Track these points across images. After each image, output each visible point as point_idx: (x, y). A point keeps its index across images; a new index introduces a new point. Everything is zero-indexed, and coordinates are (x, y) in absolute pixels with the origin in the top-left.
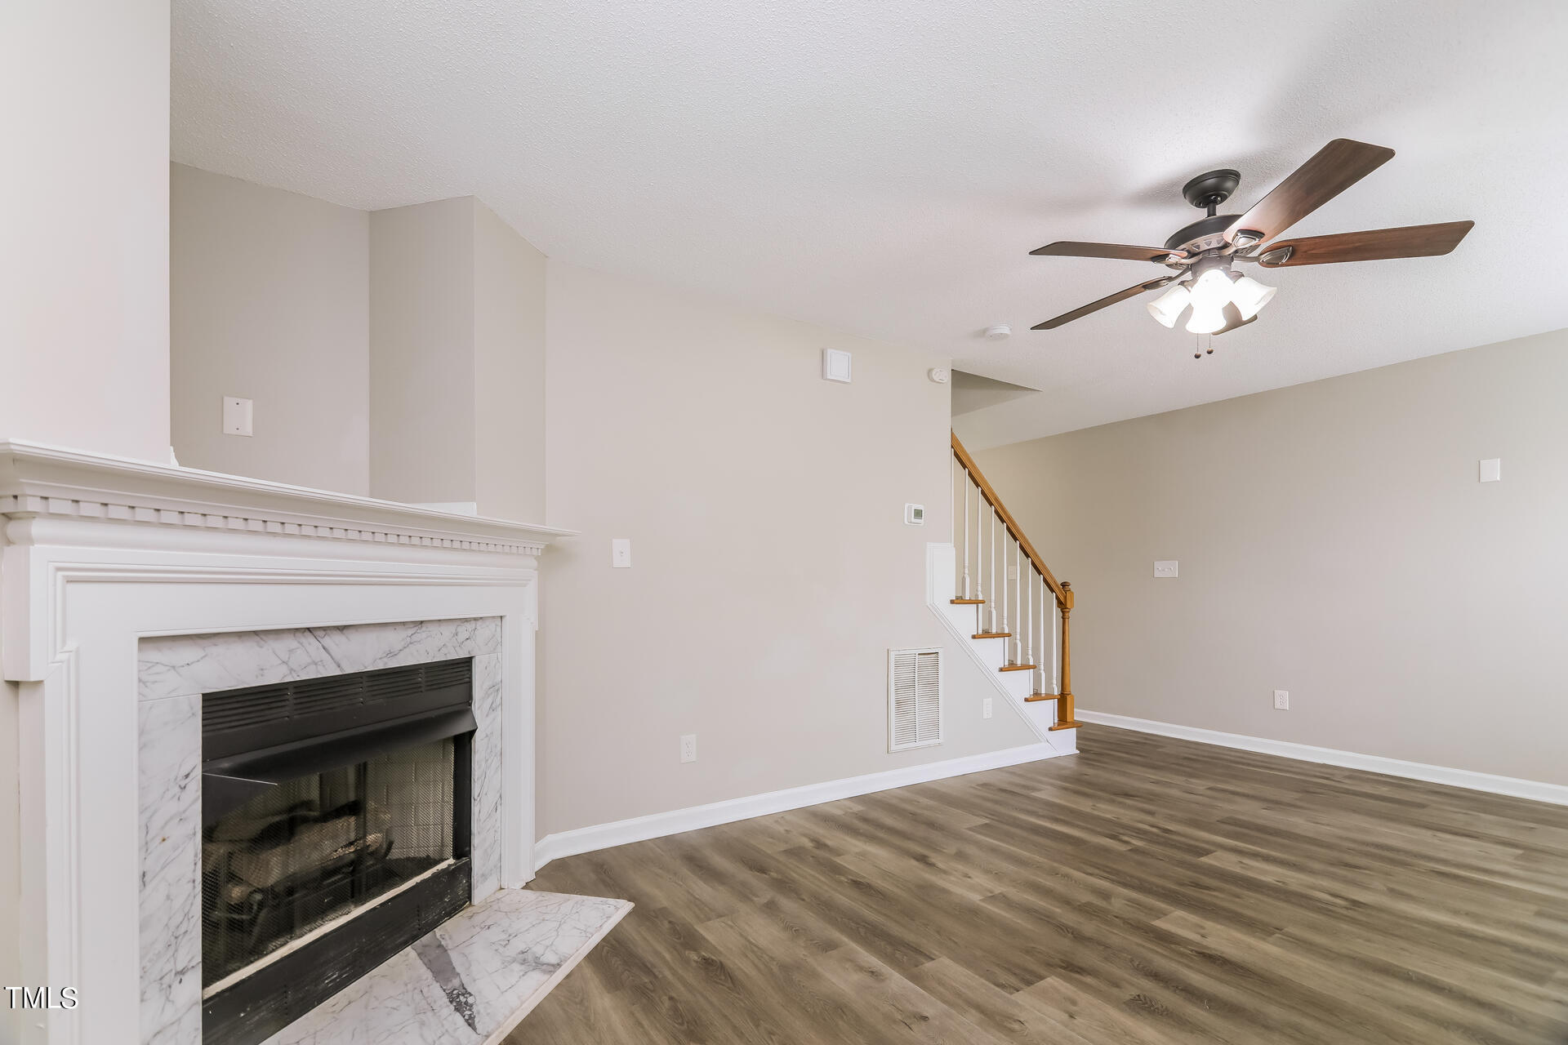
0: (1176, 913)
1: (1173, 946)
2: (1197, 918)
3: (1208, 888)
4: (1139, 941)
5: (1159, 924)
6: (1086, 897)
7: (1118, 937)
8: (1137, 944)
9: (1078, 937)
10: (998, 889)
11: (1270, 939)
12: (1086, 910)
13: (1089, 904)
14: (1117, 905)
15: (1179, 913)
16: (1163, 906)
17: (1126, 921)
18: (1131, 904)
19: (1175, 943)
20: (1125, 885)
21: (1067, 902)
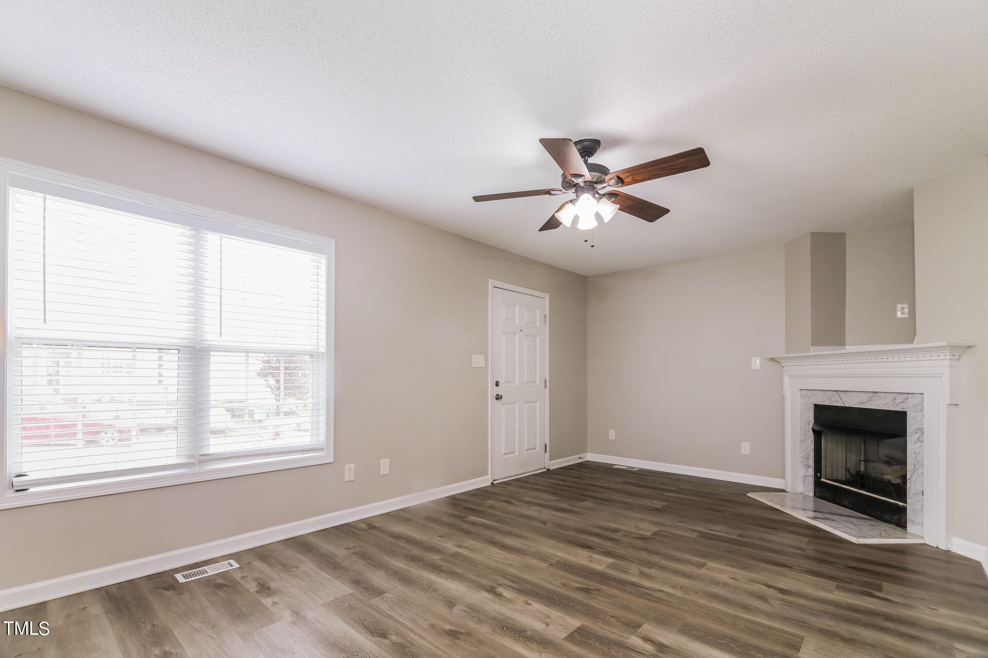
0: (602, 568)
1: (604, 550)
2: (592, 566)
3: (581, 589)
4: (619, 551)
5: (610, 560)
6: (653, 572)
7: (629, 552)
8: (619, 550)
9: (646, 550)
10: (704, 571)
11: (558, 559)
12: (651, 565)
13: (650, 567)
14: (634, 569)
15: (600, 568)
16: (609, 571)
17: (628, 560)
18: (628, 570)
19: (604, 552)
20: (633, 584)
21: (662, 568)
